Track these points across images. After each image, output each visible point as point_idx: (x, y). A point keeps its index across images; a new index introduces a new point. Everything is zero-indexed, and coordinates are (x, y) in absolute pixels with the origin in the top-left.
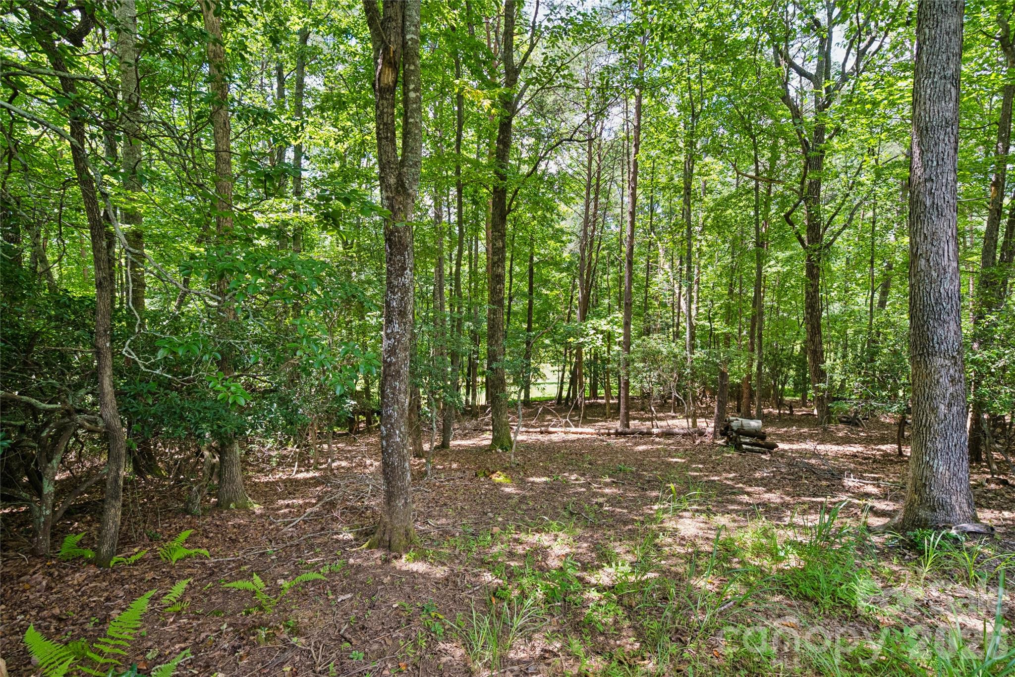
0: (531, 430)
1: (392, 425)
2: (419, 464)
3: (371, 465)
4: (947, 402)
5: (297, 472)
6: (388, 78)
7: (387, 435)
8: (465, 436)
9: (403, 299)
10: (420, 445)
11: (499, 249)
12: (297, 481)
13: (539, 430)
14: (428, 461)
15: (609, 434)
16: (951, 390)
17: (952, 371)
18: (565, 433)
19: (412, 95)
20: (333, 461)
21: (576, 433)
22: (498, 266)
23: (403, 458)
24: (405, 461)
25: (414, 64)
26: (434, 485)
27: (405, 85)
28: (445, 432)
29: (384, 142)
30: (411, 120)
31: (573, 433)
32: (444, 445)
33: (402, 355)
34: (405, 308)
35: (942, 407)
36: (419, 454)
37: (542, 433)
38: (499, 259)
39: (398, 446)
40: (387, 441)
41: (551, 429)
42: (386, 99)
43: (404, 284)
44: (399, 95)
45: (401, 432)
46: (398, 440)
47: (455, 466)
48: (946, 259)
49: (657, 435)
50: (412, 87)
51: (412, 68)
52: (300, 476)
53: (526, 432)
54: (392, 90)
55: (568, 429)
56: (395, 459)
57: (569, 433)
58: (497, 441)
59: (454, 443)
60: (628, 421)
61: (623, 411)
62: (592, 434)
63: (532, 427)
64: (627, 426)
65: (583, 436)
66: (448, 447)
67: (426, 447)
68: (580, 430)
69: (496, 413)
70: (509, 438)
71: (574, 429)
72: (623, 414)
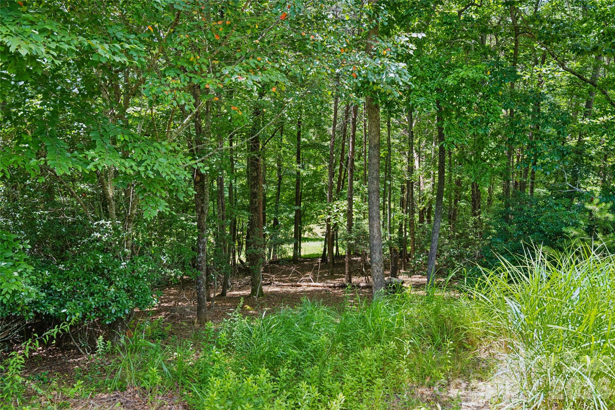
1: (200, 285)
2: (208, 304)
6: (198, 179)
8: (239, 289)
10: (210, 294)
11: (255, 177)
13: (290, 284)
14: (213, 302)
15: (334, 287)
18: (307, 286)
20: (161, 303)
21: (314, 286)
22: (254, 187)
23: (204, 296)
26: (216, 311)
28: (225, 286)
29: (197, 198)
30: (205, 190)
31: (313, 286)
32: (223, 294)
36: (209, 299)
37: (292, 286)
38: (255, 183)
39: (203, 292)
40: (199, 291)
41: (299, 284)
42: (198, 185)
46: (203, 290)
47: (228, 304)
49: (363, 288)
53: (282, 285)
55: (310, 284)
57: (310, 286)
58: (254, 292)
59: (229, 293)
60: (350, 278)
61: (347, 271)
62: (324, 287)
63: (286, 282)
64: (350, 281)
65: (318, 288)
66: (225, 295)
67: (212, 295)
68: (317, 284)
69: (253, 276)
70: (261, 290)
71: (313, 284)
72: (346, 273)
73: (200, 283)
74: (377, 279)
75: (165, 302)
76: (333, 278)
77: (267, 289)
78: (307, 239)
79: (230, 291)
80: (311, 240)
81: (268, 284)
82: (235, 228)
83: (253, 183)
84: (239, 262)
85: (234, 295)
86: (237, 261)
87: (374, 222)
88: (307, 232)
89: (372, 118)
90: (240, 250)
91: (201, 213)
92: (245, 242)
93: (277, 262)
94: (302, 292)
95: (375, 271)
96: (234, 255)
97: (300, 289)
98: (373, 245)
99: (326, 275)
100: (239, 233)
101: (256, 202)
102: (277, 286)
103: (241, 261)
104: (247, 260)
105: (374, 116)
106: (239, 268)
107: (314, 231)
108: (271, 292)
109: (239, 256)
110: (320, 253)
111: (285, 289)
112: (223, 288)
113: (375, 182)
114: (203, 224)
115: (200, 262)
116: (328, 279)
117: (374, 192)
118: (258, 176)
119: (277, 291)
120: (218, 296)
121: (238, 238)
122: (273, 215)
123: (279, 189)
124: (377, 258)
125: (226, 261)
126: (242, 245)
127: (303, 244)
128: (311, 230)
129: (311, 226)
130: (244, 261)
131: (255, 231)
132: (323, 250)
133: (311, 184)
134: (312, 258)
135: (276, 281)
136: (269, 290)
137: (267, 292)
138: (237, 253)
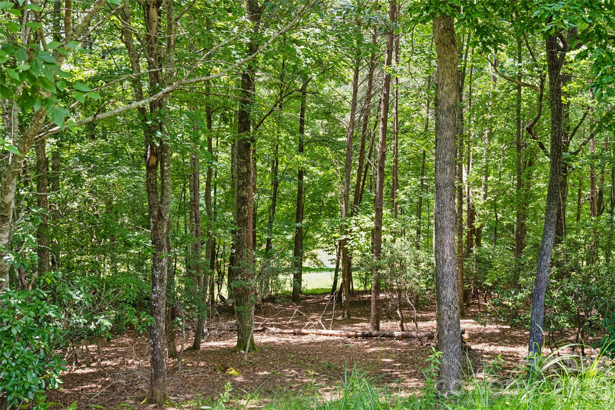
0: (285, 331)
1: (156, 339)
2: (172, 363)
3: (133, 364)
4: (447, 328)
5: (75, 369)
6: (153, 161)
7: (153, 344)
8: (219, 337)
9: (161, 273)
10: (174, 347)
11: (244, 174)
12: (77, 375)
13: (292, 331)
14: (179, 360)
15: (356, 336)
16: (449, 322)
17: (449, 313)
18: (317, 334)
19: (166, 168)
20: (102, 361)
21: (327, 335)
22: (243, 189)
23: (162, 357)
24: (163, 358)
25: (166, 153)
26: (183, 377)
27: (162, 163)
28: (199, 334)
29: (151, 194)
30: (165, 181)
31: (324, 335)
32: (196, 346)
33: (161, 302)
34: (163, 278)
35: (446, 331)
36: (173, 354)
37: (295, 334)
38: (244, 183)
39: (159, 350)
40: (153, 348)
41: (304, 331)
42: (152, 172)
43: (162, 266)
44: (159, 171)
45: (161, 343)
46: (160, 347)
47: (202, 364)
48: (446, 255)
49: (398, 338)
50: (165, 164)
51: (166, 154)
52: (79, 371)
53: (280, 333)
54: (155, 167)
55: (320, 331)
56: (158, 357)
57: (320, 334)
58: (241, 344)
59: (205, 345)
60: (378, 323)
61: (373, 313)
62: (341, 336)
63: (287, 328)
64: (377, 328)
65: (332, 338)
66: (199, 348)
67: (179, 348)
68: (330, 332)
69: (240, 319)
70: (252, 341)
71: (325, 331)
72: (372, 316)
73: (155, 335)
74: (448, 330)
75: (109, 359)
76: (350, 322)
77: (260, 339)
78: (308, 269)
79: (207, 341)
80: (313, 270)
81: (260, 331)
82: (214, 252)
83: (241, 182)
84: (219, 299)
85: (211, 347)
86: (216, 297)
87: (444, 237)
88: (308, 260)
89: (445, 62)
90: (220, 282)
91: (159, 219)
92: (227, 272)
93: (272, 299)
94: (310, 343)
95: (446, 317)
96: (212, 289)
97: (304, 339)
98: (443, 274)
99: (340, 318)
100: (219, 260)
101: (245, 211)
102: (273, 334)
103: (222, 298)
104: (230, 297)
105: (448, 58)
106: (219, 308)
107: (318, 257)
108: (265, 344)
109: (219, 291)
110: (328, 288)
111: (284, 339)
112: (196, 336)
113: (449, 170)
114: (160, 237)
115: (156, 301)
116: (343, 324)
117: (446, 185)
118: (249, 172)
119: (273, 342)
120: (187, 349)
121: (219, 267)
122: (266, 236)
123: (274, 199)
124: (449, 295)
125: (200, 298)
126: (223, 276)
127: (305, 276)
128: (314, 256)
129: (314, 251)
130: (226, 298)
131: (243, 254)
132: (332, 284)
133: (317, 193)
134: (316, 294)
135: (272, 326)
136: (263, 341)
137: (260, 344)
138: (216, 287)
